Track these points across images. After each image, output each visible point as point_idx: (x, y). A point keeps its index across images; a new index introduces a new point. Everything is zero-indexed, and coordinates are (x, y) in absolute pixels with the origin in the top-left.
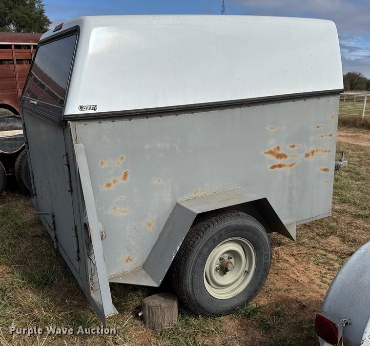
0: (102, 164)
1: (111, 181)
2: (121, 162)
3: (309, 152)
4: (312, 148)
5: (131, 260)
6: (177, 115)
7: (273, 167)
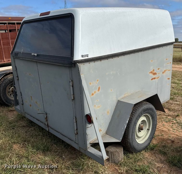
0: (90, 84)
1: (93, 92)
2: (97, 82)
3: (164, 71)
4: (165, 69)
5: (101, 131)
6: (118, 57)
7: (152, 79)
